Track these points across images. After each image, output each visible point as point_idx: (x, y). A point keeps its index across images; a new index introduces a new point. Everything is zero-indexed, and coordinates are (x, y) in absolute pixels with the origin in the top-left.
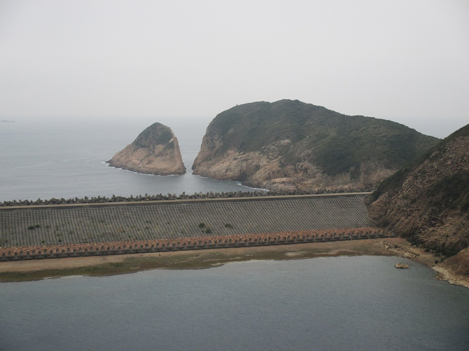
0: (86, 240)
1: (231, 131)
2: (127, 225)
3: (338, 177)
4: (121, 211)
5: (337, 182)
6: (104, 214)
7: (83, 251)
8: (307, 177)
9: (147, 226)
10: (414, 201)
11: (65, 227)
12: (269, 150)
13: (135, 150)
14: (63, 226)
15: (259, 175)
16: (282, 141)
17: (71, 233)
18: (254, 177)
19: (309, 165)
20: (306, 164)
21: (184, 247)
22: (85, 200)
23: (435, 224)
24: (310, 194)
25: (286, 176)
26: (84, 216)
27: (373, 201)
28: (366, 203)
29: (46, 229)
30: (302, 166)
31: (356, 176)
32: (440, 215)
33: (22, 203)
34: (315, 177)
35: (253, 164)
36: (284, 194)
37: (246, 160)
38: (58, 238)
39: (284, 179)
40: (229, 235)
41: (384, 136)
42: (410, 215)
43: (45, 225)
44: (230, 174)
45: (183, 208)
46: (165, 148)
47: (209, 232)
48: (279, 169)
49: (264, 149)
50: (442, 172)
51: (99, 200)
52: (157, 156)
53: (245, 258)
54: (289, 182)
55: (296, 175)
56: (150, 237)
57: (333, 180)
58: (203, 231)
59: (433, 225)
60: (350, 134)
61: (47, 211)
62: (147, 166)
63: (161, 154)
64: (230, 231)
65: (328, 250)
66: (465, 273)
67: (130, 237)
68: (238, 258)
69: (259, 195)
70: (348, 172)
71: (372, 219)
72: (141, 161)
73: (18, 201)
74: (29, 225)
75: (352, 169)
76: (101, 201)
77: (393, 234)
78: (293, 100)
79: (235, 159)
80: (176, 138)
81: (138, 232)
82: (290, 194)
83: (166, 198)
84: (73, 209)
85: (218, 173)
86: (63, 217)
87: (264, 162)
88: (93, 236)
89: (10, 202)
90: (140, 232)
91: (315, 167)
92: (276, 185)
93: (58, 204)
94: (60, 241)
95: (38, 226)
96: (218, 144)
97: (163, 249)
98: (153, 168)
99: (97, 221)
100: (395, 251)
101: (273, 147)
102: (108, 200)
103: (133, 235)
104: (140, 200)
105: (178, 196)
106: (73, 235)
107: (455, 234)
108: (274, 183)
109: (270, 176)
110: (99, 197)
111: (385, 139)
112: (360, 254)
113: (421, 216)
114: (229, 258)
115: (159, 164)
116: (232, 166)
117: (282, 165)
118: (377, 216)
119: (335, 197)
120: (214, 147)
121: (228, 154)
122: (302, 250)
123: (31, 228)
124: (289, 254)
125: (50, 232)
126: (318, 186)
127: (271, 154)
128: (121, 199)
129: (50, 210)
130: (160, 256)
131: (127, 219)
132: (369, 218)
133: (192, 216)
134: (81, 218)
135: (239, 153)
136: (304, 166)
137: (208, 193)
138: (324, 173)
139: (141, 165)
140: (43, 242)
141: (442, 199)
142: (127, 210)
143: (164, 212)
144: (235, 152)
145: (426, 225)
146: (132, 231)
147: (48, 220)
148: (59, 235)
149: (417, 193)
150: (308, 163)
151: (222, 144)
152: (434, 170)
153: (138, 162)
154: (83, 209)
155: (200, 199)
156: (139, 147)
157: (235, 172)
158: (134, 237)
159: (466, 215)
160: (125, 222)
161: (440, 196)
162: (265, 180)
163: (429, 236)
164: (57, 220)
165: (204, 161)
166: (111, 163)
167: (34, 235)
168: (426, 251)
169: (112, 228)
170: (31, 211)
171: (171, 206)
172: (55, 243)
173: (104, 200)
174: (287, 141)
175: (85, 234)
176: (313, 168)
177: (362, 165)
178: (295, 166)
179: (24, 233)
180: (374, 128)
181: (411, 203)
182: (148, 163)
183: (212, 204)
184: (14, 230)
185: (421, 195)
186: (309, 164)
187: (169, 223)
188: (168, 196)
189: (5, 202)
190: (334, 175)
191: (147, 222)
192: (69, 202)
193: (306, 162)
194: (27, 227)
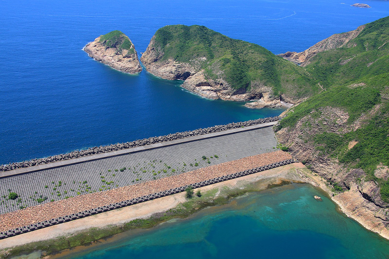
5: (239, 93)
8: (223, 89)
12: (195, 63)
15: (193, 82)
16: (201, 58)
18: (189, 83)
19: (223, 81)
25: (209, 86)
28: (274, 131)
34: (227, 89)
35: (185, 71)
39: (209, 88)
44: (172, 76)
46: (128, 52)
48: (206, 81)
49: (191, 62)
52: (124, 58)
54: (212, 90)
55: (216, 86)
62: (119, 63)
71: (280, 143)
72: (113, 57)
79: (174, 66)
85: (164, 74)
87: (192, 71)
91: (227, 83)
92: (205, 92)
101: (196, 61)
108: (204, 90)
109: (200, 85)
116: (173, 71)
117: (206, 78)
121: (169, 62)
127: (196, 66)
132: (278, 142)
135: (176, 62)
136: (220, 81)
138: (232, 87)
139: (113, 60)
144: (173, 60)
150: (223, 80)
151: (163, 54)
153: (111, 58)
157: (175, 75)
162: (197, 86)
174: (205, 58)
176: (225, 83)
178: (215, 81)
193: (221, 79)
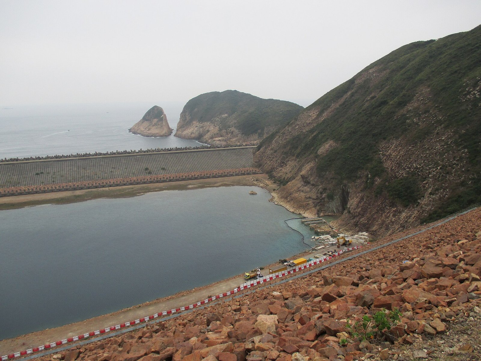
0: (70, 180)
1: (196, 110)
2: (100, 170)
3: (251, 136)
4: (98, 161)
5: (250, 139)
6: (87, 164)
7: (62, 188)
8: (233, 137)
9: (112, 170)
10: (275, 152)
11: (59, 173)
12: (215, 121)
13: (142, 122)
14: (58, 172)
15: (207, 136)
16: (223, 115)
17: (62, 176)
18: (204, 137)
20: (233, 129)
21: (127, 184)
22: (78, 155)
23: (283, 166)
24: (220, 148)
25: (221, 136)
26: (74, 165)
27: (257, 151)
28: (253, 153)
29: (47, 175)
30: (230, 130)
31: (261, 135)
32: (286, 160)
33: (36, 159)
34: (237, 137)
35: (206, 129)
36: (204, 149)
37: (202, 127)
38: (52, 180)
39: (220, 138)
40: (162, 175)
41: (281, 111)
42: (272, 160)
43: (47, 172)
44: (193, 135)
45: (138, 159)
46: (158, 121)
47: (150, 173)
48: (218, 132)
49: (213, 120)
50: (292, 133)
51: (86, 155)
52: (153, 126)
53: (161, 189)
54: (223, 140)
55: (227, 135)
56: (112, 178)
57: (248, 138)
58: (146, 173)
59: (282, 166)
60: (263, 110)
61: (50, 163)
62: (148, 132)
63: (155, 125)
64: (163, 172)
65: (216, 183)
66: (285, 197)
67: (99, 178)
68: (156, 190)
69: (188, 149)
70: (256, 133)
71: (254, 163)
72: (146, 129)
73: (34, 158)
74: (37, 172)
75: (259, 131)
76: (87, 156)
77: (261, 172)
78: (233, 90)
79: (197, 127)
80: (165, 115)
81: (105, 174)
82: (208, 148)
83: (129, 153)
84: (68, 162)
85: (186, 135)
86: (60, 166)
87: (212, 128)
88: (75, 178)
89: (28, 158)
90: (107, 174)
91: (237, 131)
92: (215, 142)
93: (59, 158)
94: (53, 182)
95: (42, 173)
96: (188, 118)
97: (113, 185)
98: (150, 133)
99: (81, 168)
100: (255, 182)
101: (218, 119)
102: (92, 155)
103: (101, 176)
104: (112, 154)
105: (137, 151)
106: (63, 178)
107: (291, 172)
108: (215, 141)
109: (213, 137)
110: (86, 153)
111: (281, 113)
112: (233, 185)
113: (276, 161)
114: (151, 189)
115: (154, 130)
116: (194, 131)
117: (220, 130)
118: (258, 161)
119: (235, 149)
120: (186, 119)
121: (193, 124)
122: (200, 184)
123: (37, 174)
124: (190, 186)
125: (49, 176)
126: (239, 142)
127: (216, 123)
128: (100, 154)
129: (52, 163)
130: (109, 189)
131: (100, 167)
132: (253, 162)
133: (142, 163)
134: (72, 167)
135: (199, 123)
137: (156, 149)
138: (242, 134)
139: (145, 131)
140: (43, 183)
141: (289, 150)
142: (102, 161)
143: (125, 161)
144: (197, 122)
145: (279, 166)
146: (101, 174)
147: (50, 169)
148: (54, 178)
149: (278, 146)
151: (190, 118)
152: (289, 132)
153: (144, 129)
154: (73, 161)
155: (150, 153)
156: (145, 120)
157: (196, 134)
158: (102, 178)
159: (298, 160)
160: (99, 168)
161: (288, 148)
162: (210, 139)
163: (278, 173)
164: (56, 169)
165: (180, 128)
166: (130, 130)
167: (38, 178)
168: (274, 183)
169: (89, 173)
170: (40, 164)
171: (130, 157)
172: (50, 183)
173: (90, 155)
174: (226, 115)
175: (71, 176)
176: (236, 131)
177: (266, 129)
178: (227, 130)
179: (32, 177)
180: (277, 106)
181: (274, 152)
182: (148, 130)
183: (156, 156)
184: (26, 176)
185: (280, 147)
186: (234, 129)
187: (126, 168)
188: (130, 151)
189: (24, 158)
190: (248, 135)
191: (113, 168)
192: (67, 157)
193: (233, 127)
194: (35, 173)
